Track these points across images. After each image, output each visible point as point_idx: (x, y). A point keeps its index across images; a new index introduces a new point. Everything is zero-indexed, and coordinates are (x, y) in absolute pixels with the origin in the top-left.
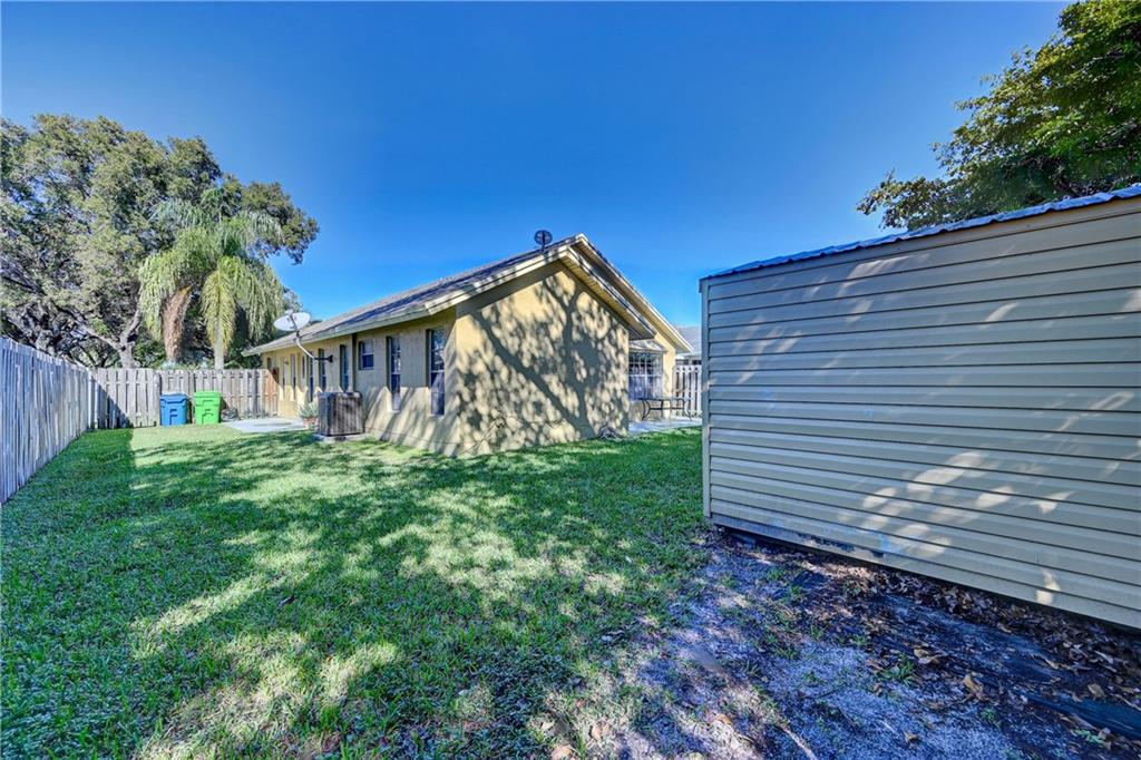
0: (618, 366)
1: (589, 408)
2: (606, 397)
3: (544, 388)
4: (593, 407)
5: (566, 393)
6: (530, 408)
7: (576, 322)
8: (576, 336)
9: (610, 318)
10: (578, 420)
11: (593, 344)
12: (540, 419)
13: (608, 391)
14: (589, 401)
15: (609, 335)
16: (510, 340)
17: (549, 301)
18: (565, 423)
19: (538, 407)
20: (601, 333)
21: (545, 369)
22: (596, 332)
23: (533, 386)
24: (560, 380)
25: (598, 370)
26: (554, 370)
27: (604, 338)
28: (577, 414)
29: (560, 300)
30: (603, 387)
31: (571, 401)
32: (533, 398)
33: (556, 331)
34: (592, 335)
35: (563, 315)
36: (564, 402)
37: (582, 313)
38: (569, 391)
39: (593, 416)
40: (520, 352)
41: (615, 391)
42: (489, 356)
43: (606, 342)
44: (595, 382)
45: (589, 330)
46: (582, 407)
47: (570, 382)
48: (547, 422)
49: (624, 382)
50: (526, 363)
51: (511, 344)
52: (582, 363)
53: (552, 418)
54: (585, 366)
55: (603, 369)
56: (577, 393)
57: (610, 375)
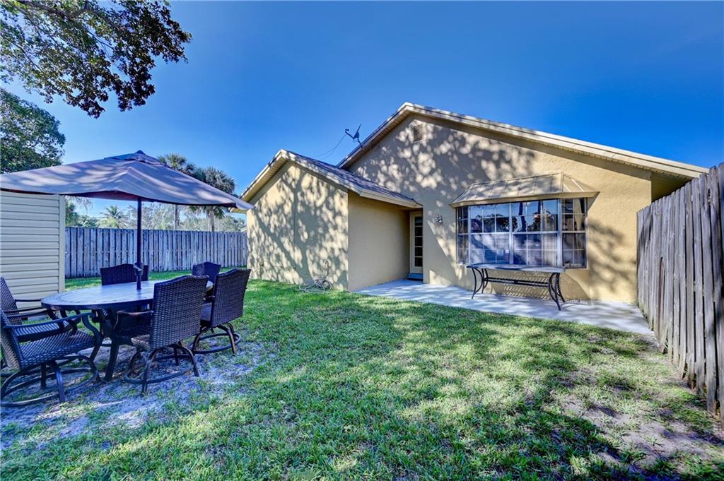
0: (335, 227)
1: (309, 262)
2: (324, 254)
3: (281, 245)
4: (313, 262)
5: (294, 250)
6: (274, 258)
7: (300, 198)
8: (300, 208)
9: (328, 187)
10: (303, 270)
11: (313, 213)
12: (278, 265)
13: (326, 249)
14: (310, 257)
15: (327, 202)
16: (265, 218)
17: (284, 189)
18: (293, 270)
19: (278, 258)
20: (319, 203)
21: (281, 234)
22: (315, 202)
23: (276, 245)
24: (290, 241)
25: (317, 232)
26: (286, 235)
27: (322, 206)
28: (301, 265)
29: (290, 186)
30: (321, 246)
31: (297, 255)
32: (275, 252)
33: (287, 209)
34: (312, 205)
35: (292, 196)
36: (292, 255)
37: (304, 191)
38: (296, 248)
39: (312, 268)
40: (269, 224)
41: (333, 250)
42: (257, 228)
43: (324, 209)
44: (315, 241)
45: (309, 203)
46: (304, 260)
47: (296, 242)
48: (282, 267)
49: (342, 242)
50: (272, 230)
51: (266, 220)
52: (304, 227)
53: (285, 266)
54: (306, 230)
55: (321, 231)
56: (301, 249)
57: (327, 236)
